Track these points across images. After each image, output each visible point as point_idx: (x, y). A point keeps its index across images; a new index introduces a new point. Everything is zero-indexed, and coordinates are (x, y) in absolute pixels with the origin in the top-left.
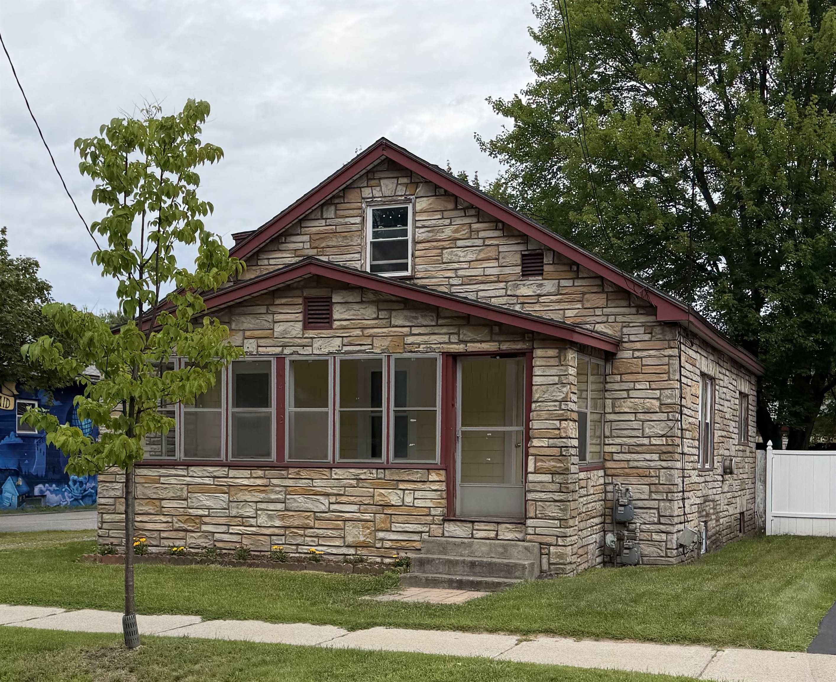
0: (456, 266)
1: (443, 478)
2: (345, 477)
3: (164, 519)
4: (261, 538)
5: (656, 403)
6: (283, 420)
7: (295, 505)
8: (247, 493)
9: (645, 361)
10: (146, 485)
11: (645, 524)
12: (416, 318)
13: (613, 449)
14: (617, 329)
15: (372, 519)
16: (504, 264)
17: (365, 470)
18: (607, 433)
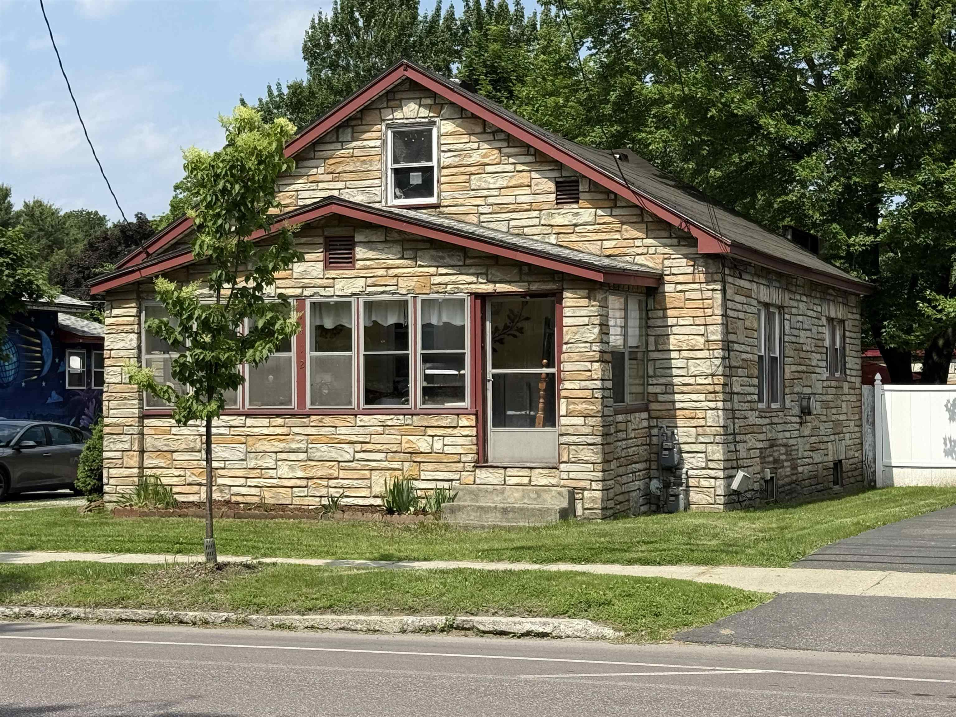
0: (485, 193)
1: (473, 424)
2: (371, 424)
3: (177, 473)
4: (281, 490)
5: (701, 340)
6: (304, 363)
7: (319, 454)
8: (266, 443)
9: (688, 295)
10: (156, 437)
11: (692, 469)
12: (442, 258)
13: (658, 389)
14: (658, 261)
15: (399, 467)
16: (538, 192)
17: (392, 417)
18: (651, 373)
